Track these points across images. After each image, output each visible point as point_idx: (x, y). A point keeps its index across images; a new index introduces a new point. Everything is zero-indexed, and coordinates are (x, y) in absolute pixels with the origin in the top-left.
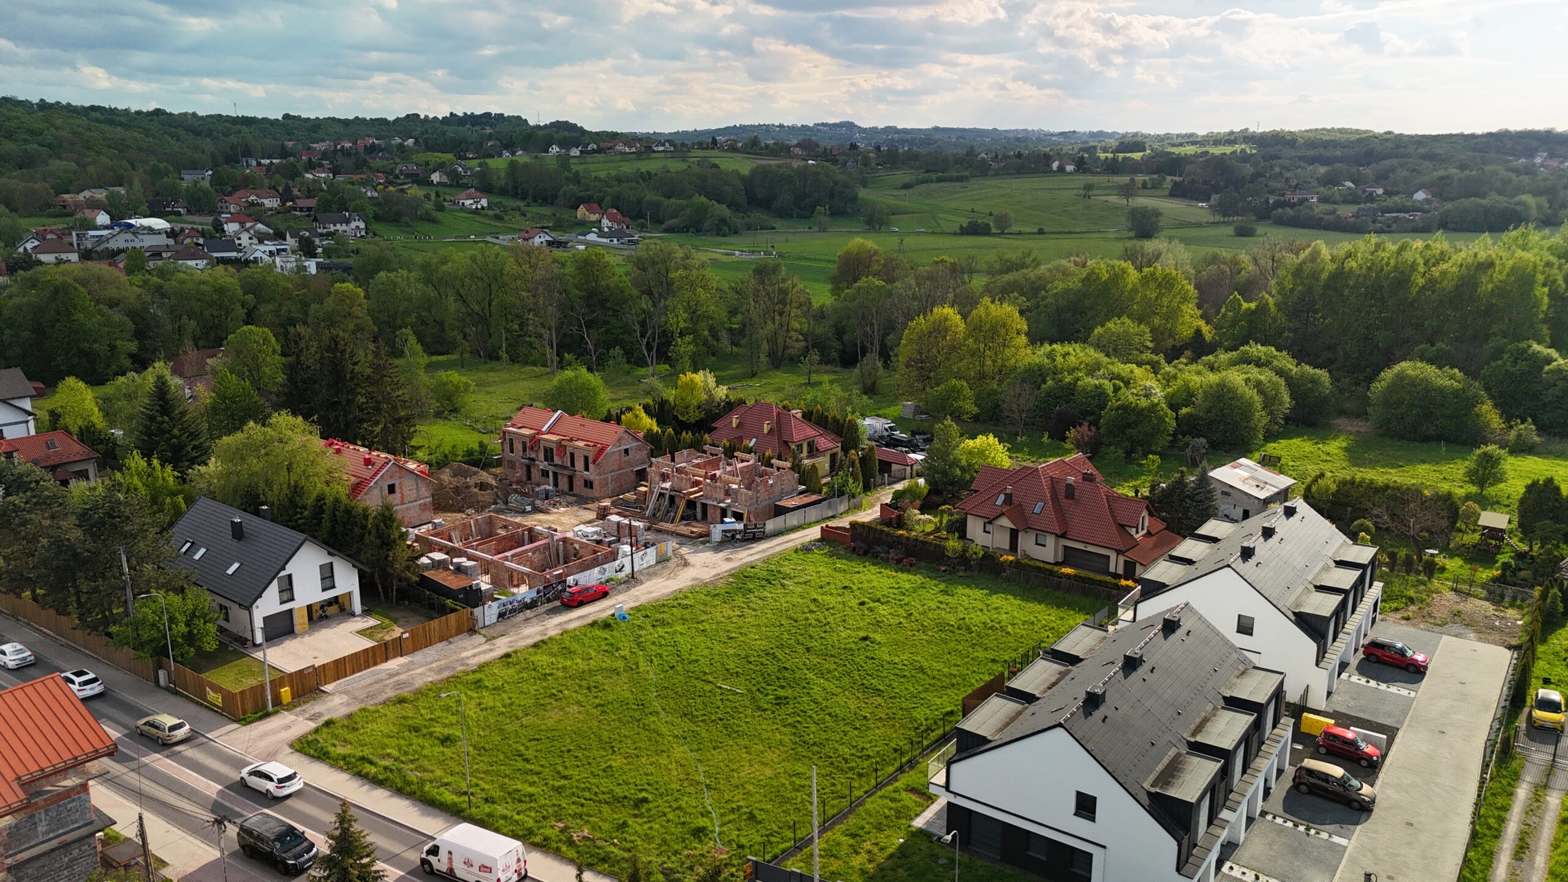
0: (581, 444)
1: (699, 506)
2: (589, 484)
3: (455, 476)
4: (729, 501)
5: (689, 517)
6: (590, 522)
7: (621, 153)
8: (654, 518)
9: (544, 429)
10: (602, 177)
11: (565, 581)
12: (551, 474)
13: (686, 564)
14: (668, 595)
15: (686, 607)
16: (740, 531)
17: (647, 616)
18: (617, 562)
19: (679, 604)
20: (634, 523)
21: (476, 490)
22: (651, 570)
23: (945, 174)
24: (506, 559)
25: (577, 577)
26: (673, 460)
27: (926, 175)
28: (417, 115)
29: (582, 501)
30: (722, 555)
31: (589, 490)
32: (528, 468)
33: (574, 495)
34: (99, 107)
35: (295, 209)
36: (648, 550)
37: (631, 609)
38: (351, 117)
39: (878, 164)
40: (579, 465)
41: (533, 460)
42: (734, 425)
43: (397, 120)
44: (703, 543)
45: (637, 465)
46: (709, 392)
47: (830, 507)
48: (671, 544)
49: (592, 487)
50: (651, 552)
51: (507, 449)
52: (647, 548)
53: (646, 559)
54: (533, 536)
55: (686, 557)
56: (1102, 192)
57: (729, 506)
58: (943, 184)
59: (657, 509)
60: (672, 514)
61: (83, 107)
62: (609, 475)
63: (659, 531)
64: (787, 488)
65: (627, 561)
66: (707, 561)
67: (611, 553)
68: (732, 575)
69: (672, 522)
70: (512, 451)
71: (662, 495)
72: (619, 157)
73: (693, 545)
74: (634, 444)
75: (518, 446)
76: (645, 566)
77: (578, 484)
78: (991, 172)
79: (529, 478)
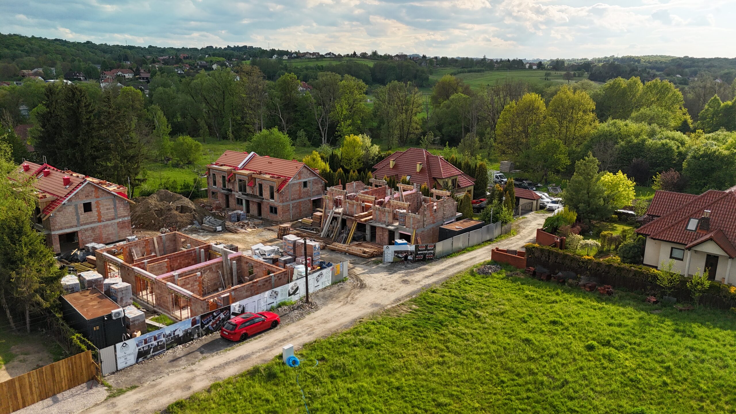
0: (268, 176)
1: (368, 228)
2: (273, 210)
3: (161, 200)
4: (397, 224)
5: (359, 238)
6: (271, 241)
7: (308, 58)
8: (327, 239)
9: (239, 166)
10: (299, 67)
11: (229, 308)
12: (244, 202)
13: (363, 286)
14: (346, 327)
15: (370, 346)
16: (411, 253)
17: (323, 359)
18: (291, 284)
19: (362, 341)
20: (308, 242)
21: (176, 213)
22: (327, 292)
23: (472, 69)
24: (172, 279)
25: (243, 302)
26: (344, 188)
27: (462, 69)
28: (212, 47)
29: (267, 224)
30: (397, 276)
31: (273, 215)
32: (227, 197)
33: (261, 219)
34: (59, 40)
35: (140, 78)
36: (324, 271)
37: (305, 346)
38: (181, 47)
39: (437, 65)
40: (266, 194)
41: (231, 190)
42: (391, 167)
43: (202, 49)
44: (376, 263)
45: (313, 196)
46: (367, 149)
47: (488, 231)
48: (345, 265)
49: (276, 212)
50: (327, 272)
51: (211, 182)
52: (322, 268)
53: (322, 280)
54: (209, 253)
55: (362, 277)
56: (553, 78)
57: (397, 229)
58: (471, 73)
59: (331, 231)
60: (345, 235)
61: (52, 40)
62: (291, 203)
63: (333, 250)
64: (448, 213)
65: (301, 283)
66: (384, 282)
67: (285, 273)
68: (415, 301)
69: (344, 242)
70: (215, 184)
71: (335, 219)
72: (307, 60)
73: (367, 264)
74: (312, 178)
75: (219, 180)
76: (320, 287)
77: (265, 210)
78: (495, 69)
79: (228, 206)
